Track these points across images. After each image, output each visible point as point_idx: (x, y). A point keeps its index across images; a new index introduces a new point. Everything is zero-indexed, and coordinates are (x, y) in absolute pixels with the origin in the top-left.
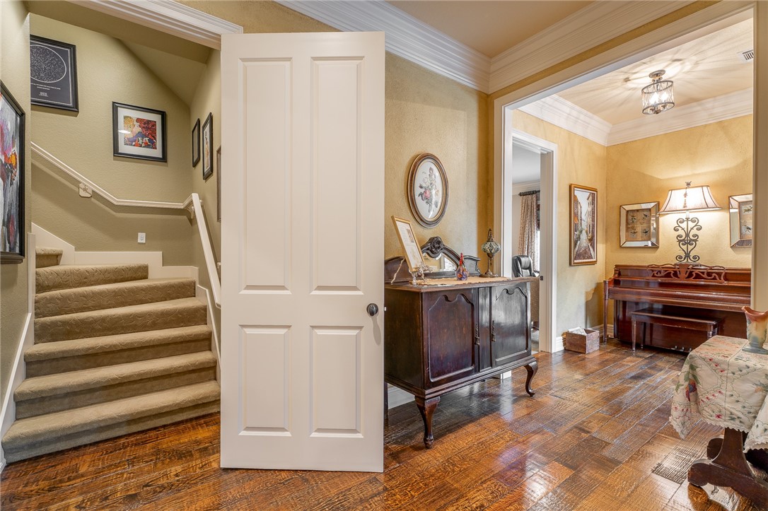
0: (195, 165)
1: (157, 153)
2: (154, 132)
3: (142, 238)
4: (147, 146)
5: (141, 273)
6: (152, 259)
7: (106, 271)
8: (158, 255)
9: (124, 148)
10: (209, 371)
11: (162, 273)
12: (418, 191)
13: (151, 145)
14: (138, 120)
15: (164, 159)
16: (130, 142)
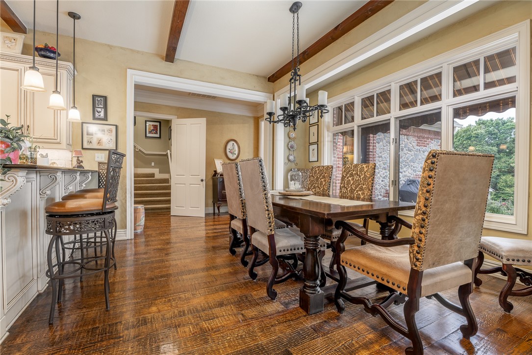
0: (169, 140)
1: (158, 135)
2: (157, 128)
3: (153, 164)
4: (155, 133)
5: (153, 175)
6: (156, 171)
7: (143, 174)
8: (157, 170)
9: (148, 135)
10: (169, 201)
11: (158, 176)
12: (228, 151)
13: (156, 133)
14: (153, 125)
15: (160, 137)
16: (150, 132)
